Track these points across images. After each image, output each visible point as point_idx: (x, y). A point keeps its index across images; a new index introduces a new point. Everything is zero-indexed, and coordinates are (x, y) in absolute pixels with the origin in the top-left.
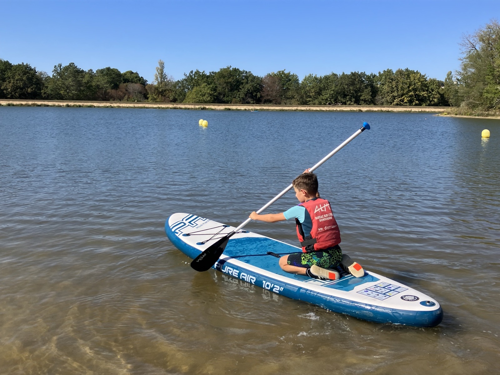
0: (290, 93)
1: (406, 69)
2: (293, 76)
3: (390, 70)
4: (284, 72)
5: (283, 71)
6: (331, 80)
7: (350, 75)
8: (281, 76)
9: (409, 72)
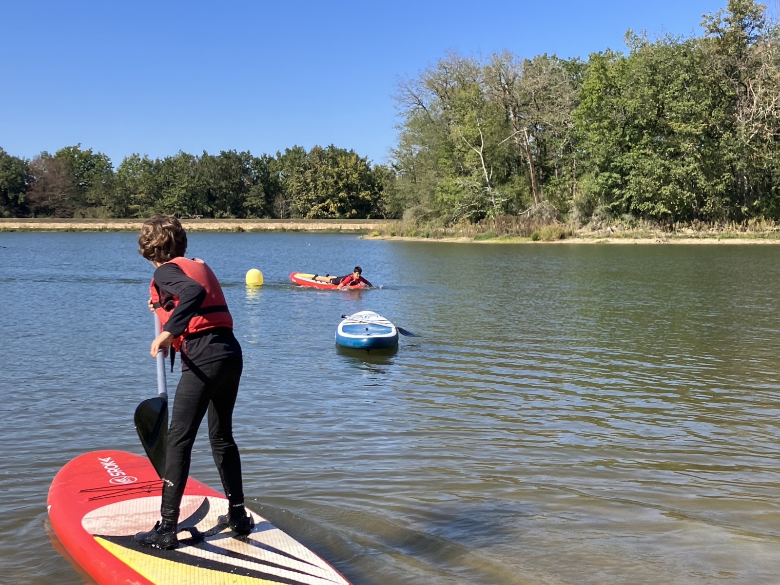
0: (91, 195)
1: (330, 147)
2: (98, 157)
3: (299, 148)
4: (79, 149)
5: (75, 148)
6: (180, 167)
7: (220, 157)
8: (73, 157)
9: (336, 153)
